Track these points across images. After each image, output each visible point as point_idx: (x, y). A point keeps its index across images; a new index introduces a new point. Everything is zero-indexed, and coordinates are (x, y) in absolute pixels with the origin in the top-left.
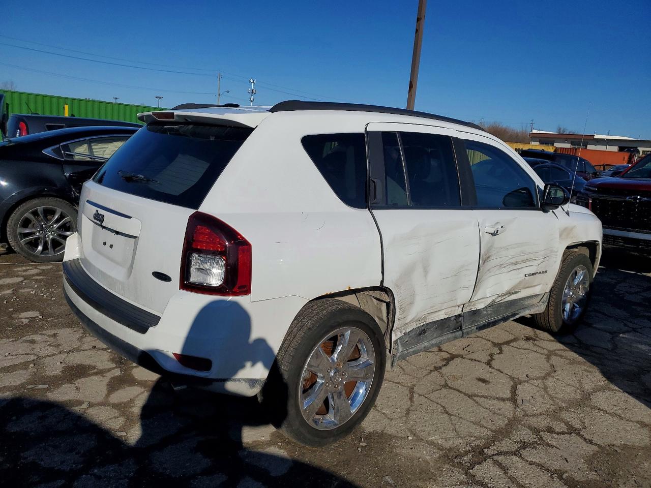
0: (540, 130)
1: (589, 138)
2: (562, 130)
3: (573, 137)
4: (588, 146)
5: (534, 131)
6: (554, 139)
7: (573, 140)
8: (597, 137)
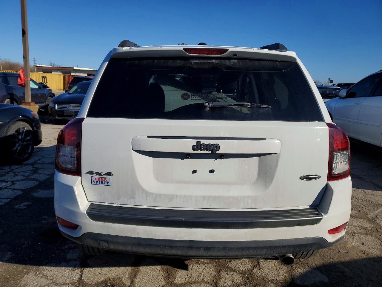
0: (41, 65)
1: (71, 69)
2: (53, 64)
3: (62, 69)
4: (71, 73)
5: (38, 65)
6: (52, 70)
7: (62, 71)
8: (75, 68)
